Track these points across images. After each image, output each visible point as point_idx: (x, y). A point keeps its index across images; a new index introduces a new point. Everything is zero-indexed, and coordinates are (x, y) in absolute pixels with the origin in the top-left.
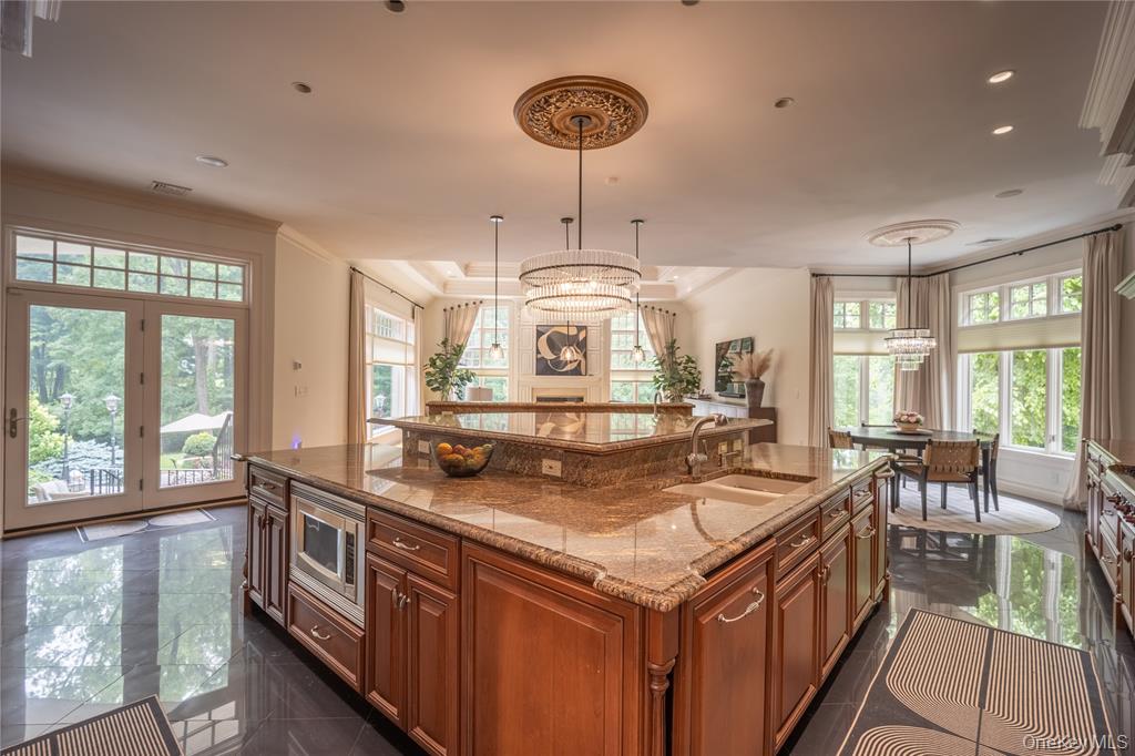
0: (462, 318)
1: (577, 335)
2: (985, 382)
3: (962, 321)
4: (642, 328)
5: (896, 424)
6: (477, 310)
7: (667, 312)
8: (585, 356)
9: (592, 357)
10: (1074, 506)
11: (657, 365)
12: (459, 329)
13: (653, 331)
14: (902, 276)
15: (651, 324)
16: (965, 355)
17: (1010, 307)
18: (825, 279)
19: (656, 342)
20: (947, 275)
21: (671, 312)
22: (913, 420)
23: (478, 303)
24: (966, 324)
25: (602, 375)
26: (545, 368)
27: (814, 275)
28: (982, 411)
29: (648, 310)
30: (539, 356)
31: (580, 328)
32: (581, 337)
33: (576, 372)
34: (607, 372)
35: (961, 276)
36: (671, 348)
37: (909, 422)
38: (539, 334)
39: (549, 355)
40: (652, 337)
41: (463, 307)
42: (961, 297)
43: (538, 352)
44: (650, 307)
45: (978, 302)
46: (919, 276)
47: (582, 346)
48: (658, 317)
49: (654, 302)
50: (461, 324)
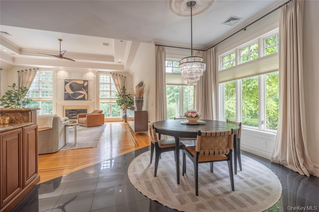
0: (28, 75)
1: (83, 84)
2: (228, 99)
3: (220, 68)
4: (112, 82)
5: (185, 117)
6: (36, 72)
7: (122, 76)
8: (87, 92)
9: (91, 93)
10: (277, 162)
11: (118, 96)
12: (26, 80)
13: (117, 83)
14: (196, 50)
15: (116, 81)
16: (222, 84)
17: (240, 58)
18: (161, 48)
19: (118, 87)
20: (214, 48)
21: (124, 76)
22: (194, 115)
23: (36, 69)
24: (222, 69)
25: (95, 100)
26: (68, 97)
27: (156, 45)
28: (227, 110)
29: (115, 75)
30: (66, 92)
31: (85, 81)
32: (86, 84)
33: (83, 99)
34: (98, 99)
35: (219, 47)
36: (124, 89)
37: (192, 117)
38: (66, 83)
39: (71, 92)
40: (116, 85)
41: (29, 71)
42: (219, 57)
43: (65, 91)
44: (115, 74)
45: (226, 59)
46: (203, 51)
47: (86, 88)
48: (119, 78)
49: (117, 72)
50: (26, 78)
